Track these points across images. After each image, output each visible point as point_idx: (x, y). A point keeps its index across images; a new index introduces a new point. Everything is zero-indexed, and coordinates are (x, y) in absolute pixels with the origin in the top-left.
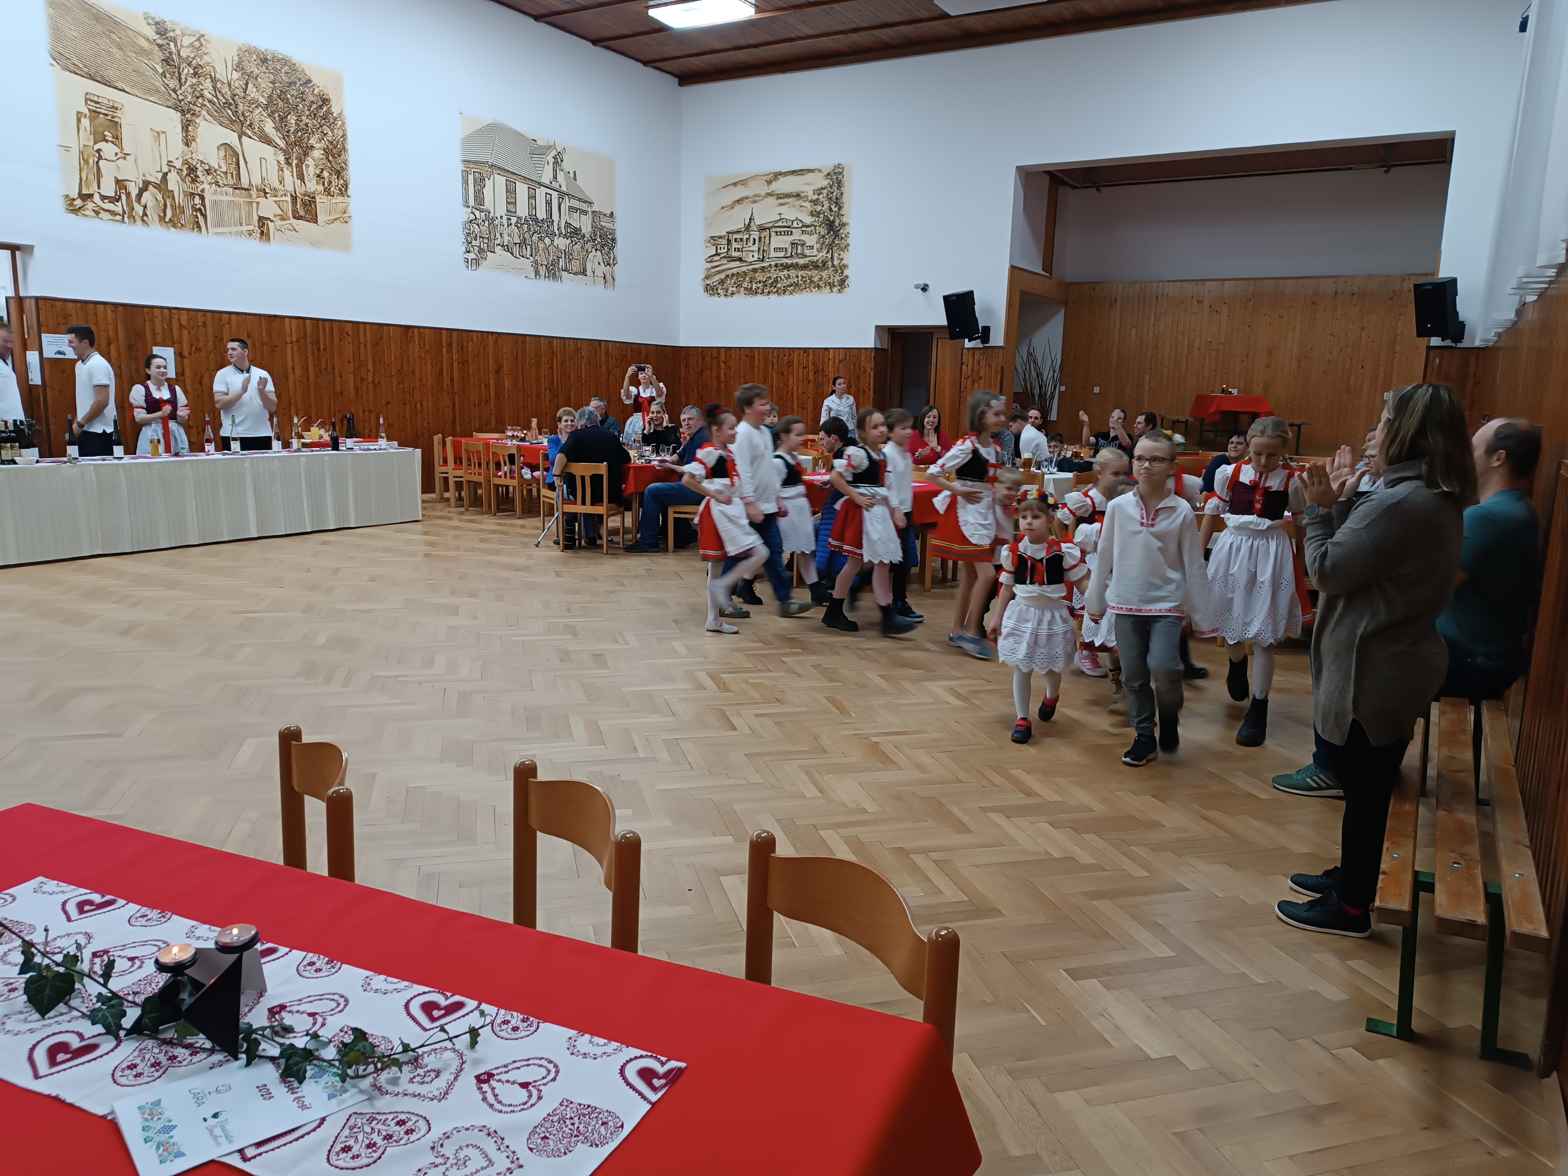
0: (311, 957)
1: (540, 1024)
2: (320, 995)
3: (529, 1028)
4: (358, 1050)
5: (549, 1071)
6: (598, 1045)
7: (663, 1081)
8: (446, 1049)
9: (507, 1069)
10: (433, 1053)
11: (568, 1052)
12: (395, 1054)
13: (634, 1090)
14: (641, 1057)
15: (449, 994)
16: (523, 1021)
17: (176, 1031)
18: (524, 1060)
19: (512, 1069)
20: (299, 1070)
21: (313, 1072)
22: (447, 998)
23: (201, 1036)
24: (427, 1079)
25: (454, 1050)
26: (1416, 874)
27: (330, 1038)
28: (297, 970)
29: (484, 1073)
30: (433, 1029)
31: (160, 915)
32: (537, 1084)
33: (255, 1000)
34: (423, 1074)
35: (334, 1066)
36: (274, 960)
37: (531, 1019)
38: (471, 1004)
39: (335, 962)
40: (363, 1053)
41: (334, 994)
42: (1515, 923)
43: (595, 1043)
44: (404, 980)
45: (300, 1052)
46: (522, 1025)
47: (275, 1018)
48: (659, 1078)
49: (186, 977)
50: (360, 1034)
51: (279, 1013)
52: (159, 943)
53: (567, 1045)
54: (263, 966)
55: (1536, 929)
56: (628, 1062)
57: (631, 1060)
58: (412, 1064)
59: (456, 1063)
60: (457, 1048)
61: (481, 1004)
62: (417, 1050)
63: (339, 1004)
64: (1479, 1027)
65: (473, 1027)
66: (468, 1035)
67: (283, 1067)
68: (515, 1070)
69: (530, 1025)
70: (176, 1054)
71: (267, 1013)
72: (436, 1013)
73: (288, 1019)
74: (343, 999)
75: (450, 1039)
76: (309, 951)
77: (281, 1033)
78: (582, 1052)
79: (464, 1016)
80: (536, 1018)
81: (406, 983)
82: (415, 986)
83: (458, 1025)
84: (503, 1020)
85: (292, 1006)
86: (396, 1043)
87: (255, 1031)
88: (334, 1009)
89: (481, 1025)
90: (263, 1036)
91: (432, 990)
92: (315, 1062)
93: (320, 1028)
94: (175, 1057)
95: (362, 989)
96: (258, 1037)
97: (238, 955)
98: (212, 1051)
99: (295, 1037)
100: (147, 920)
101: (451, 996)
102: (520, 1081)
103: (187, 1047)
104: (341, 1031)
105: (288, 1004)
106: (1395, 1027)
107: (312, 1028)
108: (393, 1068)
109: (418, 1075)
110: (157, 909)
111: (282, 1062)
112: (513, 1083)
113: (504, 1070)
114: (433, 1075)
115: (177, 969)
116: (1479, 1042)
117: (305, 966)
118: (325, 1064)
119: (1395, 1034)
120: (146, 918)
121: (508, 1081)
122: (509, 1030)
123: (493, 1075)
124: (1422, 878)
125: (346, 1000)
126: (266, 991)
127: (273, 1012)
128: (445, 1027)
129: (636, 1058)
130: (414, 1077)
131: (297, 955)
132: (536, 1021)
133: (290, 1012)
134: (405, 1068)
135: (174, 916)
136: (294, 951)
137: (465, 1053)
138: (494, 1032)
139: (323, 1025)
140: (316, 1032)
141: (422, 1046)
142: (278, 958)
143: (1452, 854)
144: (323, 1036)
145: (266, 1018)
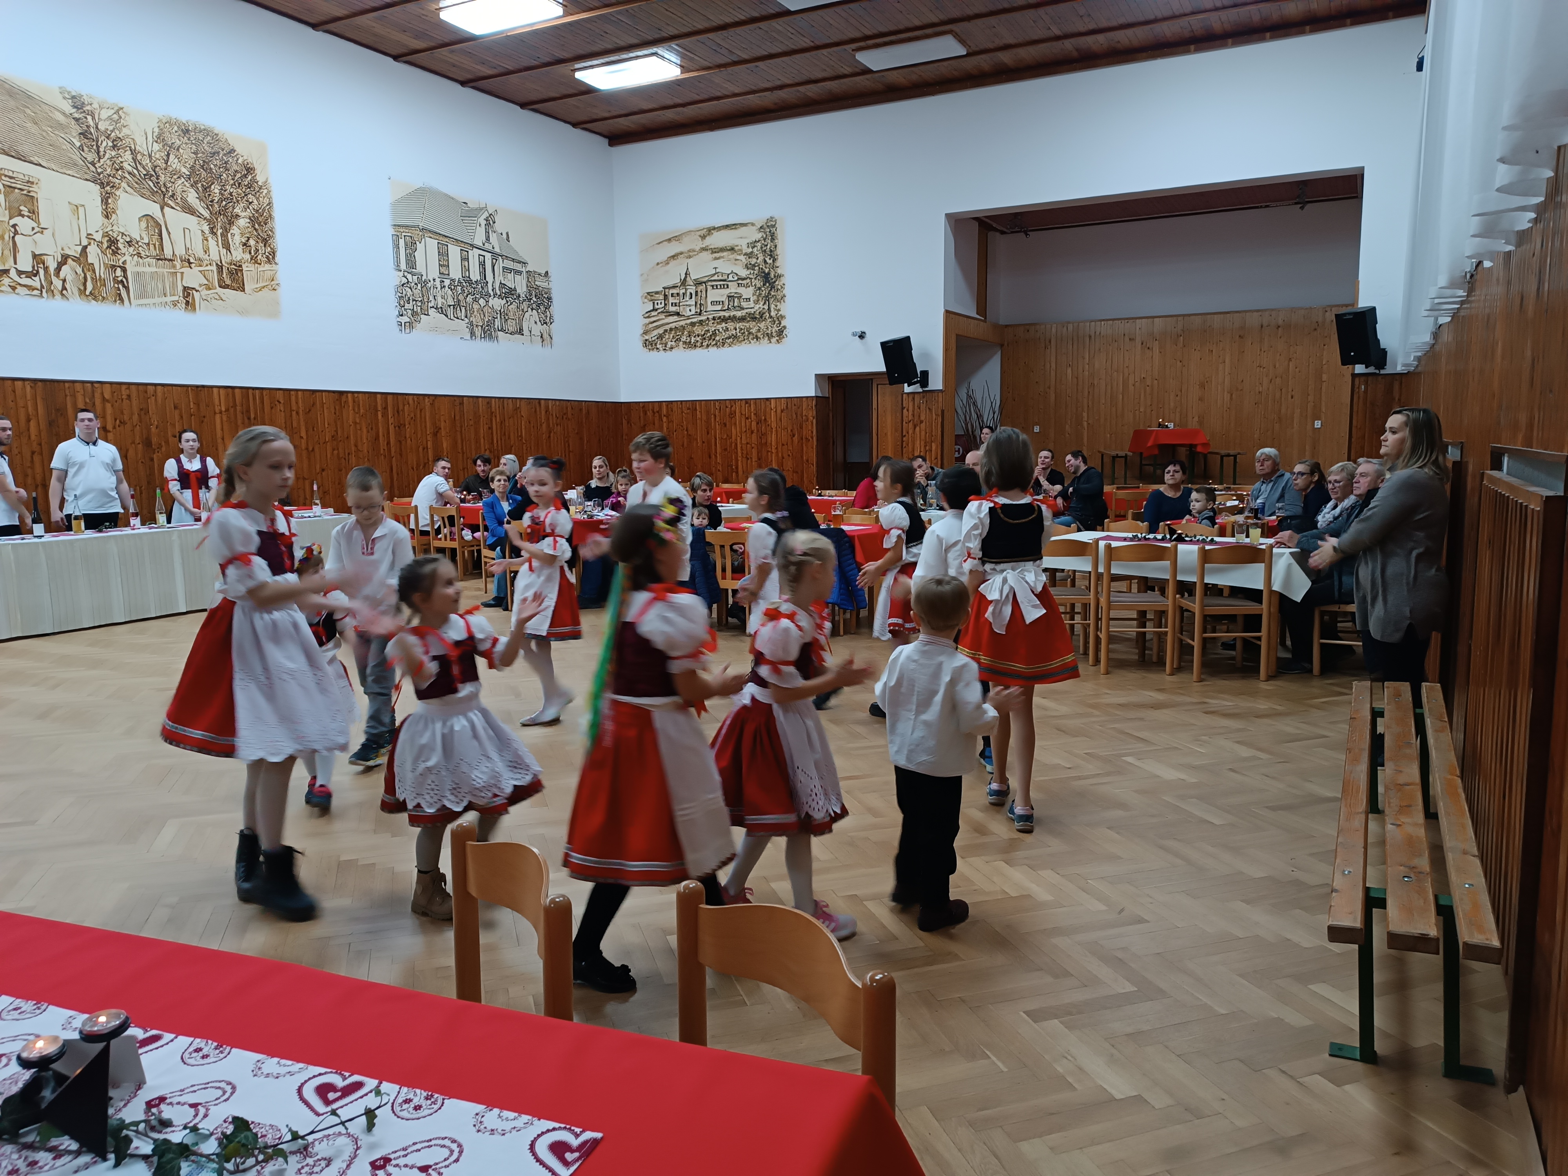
0: (198, 1042)
1: (445, 1101)
2: (205, 1084)
3: (433, 1106)
4: (239, 1142)
5: (452, 1152)
6: (507, 1120)
7: (577, 1155)
8: (340, 1134)
9: (406, 1153)
10: (325, 1139)
11: (474, 1130)
12: (282, 1143)
13: (544, 1166)
14: (554, 1129)
15: (347, 1074)
16: (427, 1098)
17: (38, 1134)
18: (425, 1141)
19: (412, 1152)
20: (173, 1168)
21: (190, 1169)
22: (345, 1079)
23: (66, 1137)
24: (316, 1169)
25: (349, 1135)
26: (1367, 890)
27: (211, 1131)
28: (182, 1058)
29: (380, 1159)
30: (327, 1113)
31: (35, 1007)
32: (438, 1166)
33: (132, 1093)
34: (312, 1163)
35: (213, 1160)
36: (157, 1048)
37: (436, 1096)
38: (371, 1083)
39: (224, 1046)
40: (244, 1145)
41: (220, 1082)
42: (1466, 935)
43: (504, 1118)
44: (298, 1061)
45: (174, 1148)
46: (424, 1103)
47: (150, 1111)
48: (572, 1151)
49: (51, 1072)
50: (240, 1124)
51: (157, 1106)
52: (32, 1038)
53: (473, 1121)
54: (141, 1056)
55: (1487, 939)
56: (539, 1136)
57: (543, 1133)
58: (301, 1153)
59: (351, 1148)
60: (351, 1131)
61: (381, 1083)
62: (306, 1138)
63: (224, 1093)
64: (1442, 1044)
65: (370, 1109)
66: (364, 1117)
67: (155, 1165)
68: (415, 1153)
69: (434, 1103)
70: (37, 1160)
71: (144, 1106)
72: (331, 1096)
73: (167, 1112)
74: (230, 1087)
75: (343, 1123)
76: (196, 1036)
77: (158, 1127)
78: (489, 1128)
79: (361, 1097)
80: (441, 1094)
81: (301, 1065)
82: (311, 1068)
83: (351, 1108)
84: (404, 1099)
85: (173, 1097)
86: (284, 1130)
87: (127, 1127)
88: (219, 1098)
89: (378, 1105)
90: (137, 1132)
91: (329, 1070)
92: (193, 1158)
93: (202, 1119)
94: (35, 1163)
95: (252, 1074)
96: (131, 1134)
97: (105, 1043)
98: (78, 1153)
99: (173, 1131)
100: (20, 1013)
101: (350, 1076)
102: (419, 1165)
103: (51, 1150)
104: (225, 1121)
105: (168, 1096)
106: (1358, 1050)
107: (193, 1120)
108: (281, 1159)
109: (307, 1165)
110: (33, 1000)
111: (155, 1159)
112: (412, 1167)
113: (403, 1153)
114: (323, 1163)
115: (42, 1063)
116: (1443, 1060)
117: (190, 1054)
118: (204, 1159)
119: (1358, 1058)
120: (19, 1011)
121: (406, 1166)
122: (411, 1109)
123: (390, 1160)
124: (1373, 894)
125: (234, 1088)
126: (145, 1083)
127: (149, 1105)
128: (338, 1112)
129: (548, 1131)
130: (303, 1167)
131: (184, 1041)
132: (441, 1098)
133: (171, 1104)
134: (292, 1159)
135: (51, 1007)
136: (180, 1038)
137: (360, 1138)
138: (394, 1112)
139: (206, 1116)
140: (197, 1124)
141: (312, 1132)
142: (162, 1046)
143: (1402, 868)
144: (203, 1129)
145: (143, 1112)
